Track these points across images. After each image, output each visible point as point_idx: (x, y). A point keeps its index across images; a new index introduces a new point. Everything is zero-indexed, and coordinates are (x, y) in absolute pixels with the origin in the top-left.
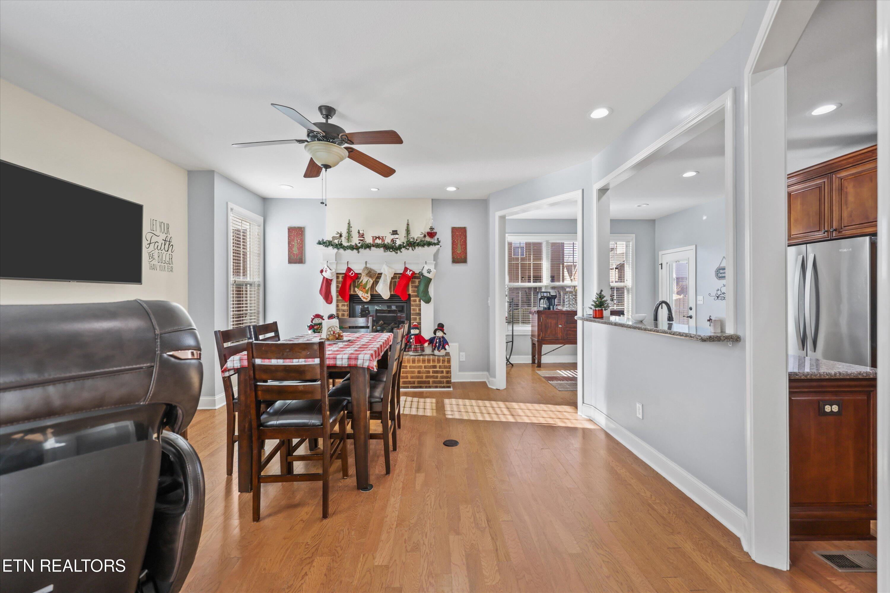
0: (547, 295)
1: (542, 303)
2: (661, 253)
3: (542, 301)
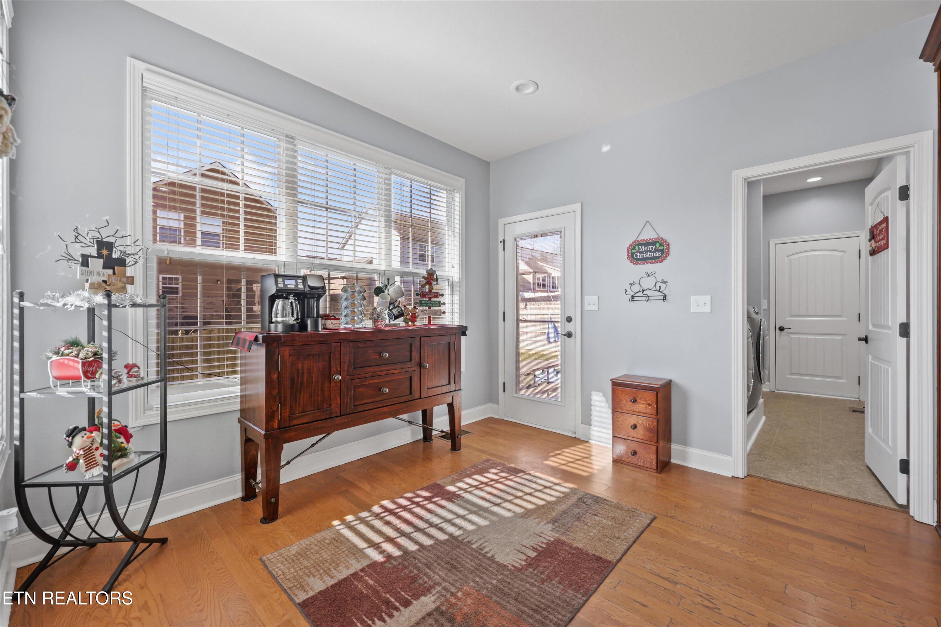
0: (297, 285)
1: (280, 312)
2: (501, 222)
3: (279, 303)
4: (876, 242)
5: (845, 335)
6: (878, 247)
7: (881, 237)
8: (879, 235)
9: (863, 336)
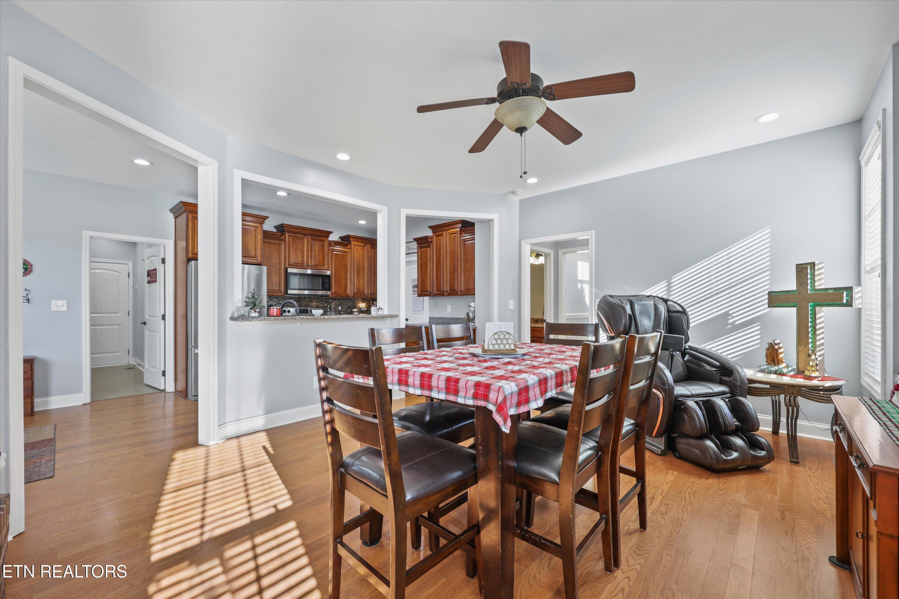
4: (150, 278)
5: (121, 325)
6: (152, 281)
7: (153, 276)
8: (152, 275)
9: (144, 322)
